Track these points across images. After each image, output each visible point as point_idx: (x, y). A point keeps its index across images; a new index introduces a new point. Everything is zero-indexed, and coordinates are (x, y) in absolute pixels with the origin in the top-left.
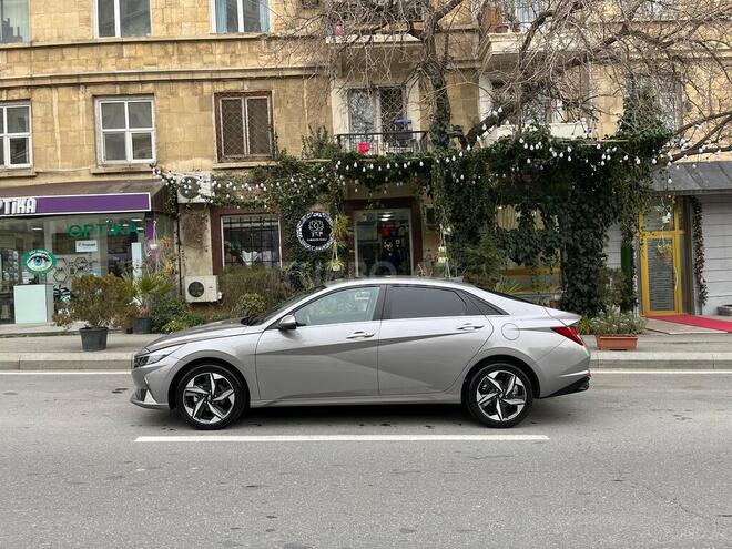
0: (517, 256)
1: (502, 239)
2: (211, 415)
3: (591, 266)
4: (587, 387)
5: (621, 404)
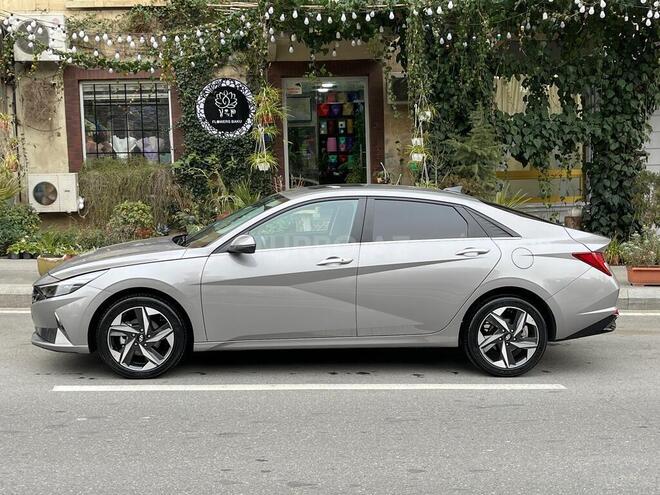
0: (522, 153)
1: (502, 128)
2: (143, 361)
3: (625, 169)
4: (613, 328)
5: (653, 351)
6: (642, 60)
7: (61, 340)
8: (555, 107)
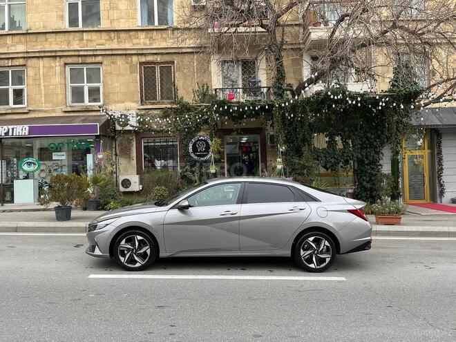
0: (326, 165)
1: (317, 154)
2: (136, 262)
3: (372, 172)
4: (370, 248)
5: (391, 259)
6: (377, 125)
7: (97, 252)
8: (340, 145)
